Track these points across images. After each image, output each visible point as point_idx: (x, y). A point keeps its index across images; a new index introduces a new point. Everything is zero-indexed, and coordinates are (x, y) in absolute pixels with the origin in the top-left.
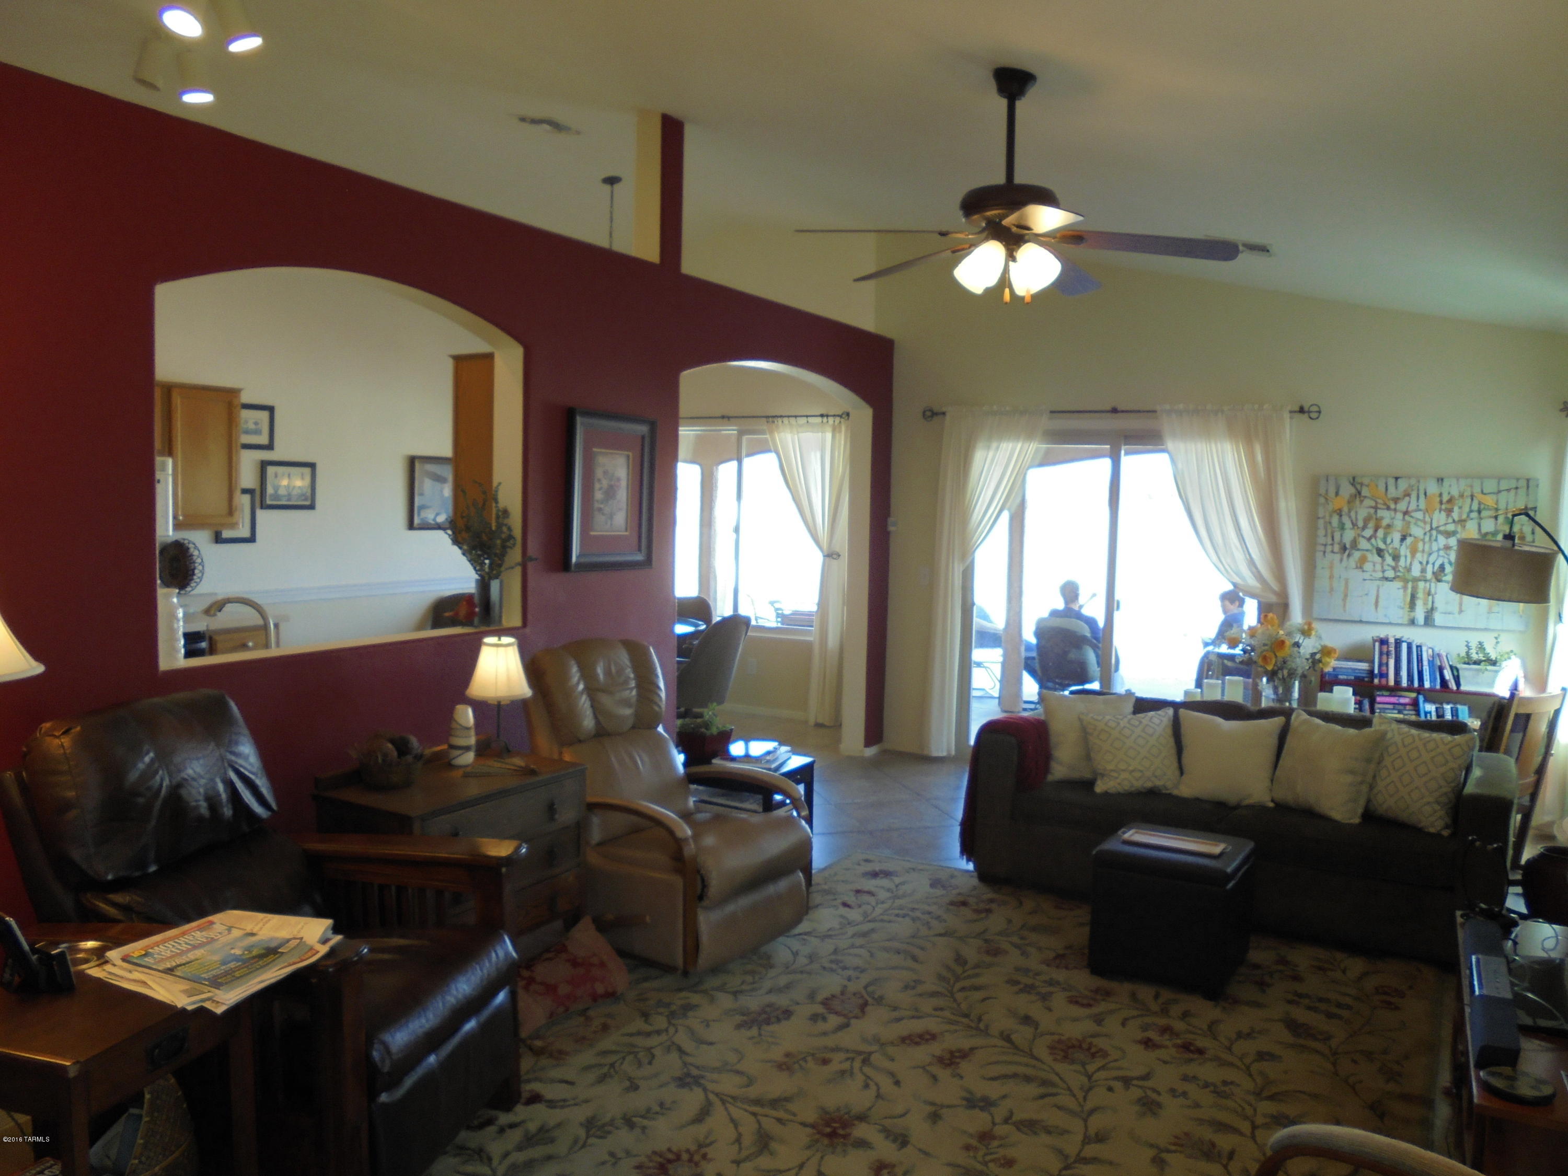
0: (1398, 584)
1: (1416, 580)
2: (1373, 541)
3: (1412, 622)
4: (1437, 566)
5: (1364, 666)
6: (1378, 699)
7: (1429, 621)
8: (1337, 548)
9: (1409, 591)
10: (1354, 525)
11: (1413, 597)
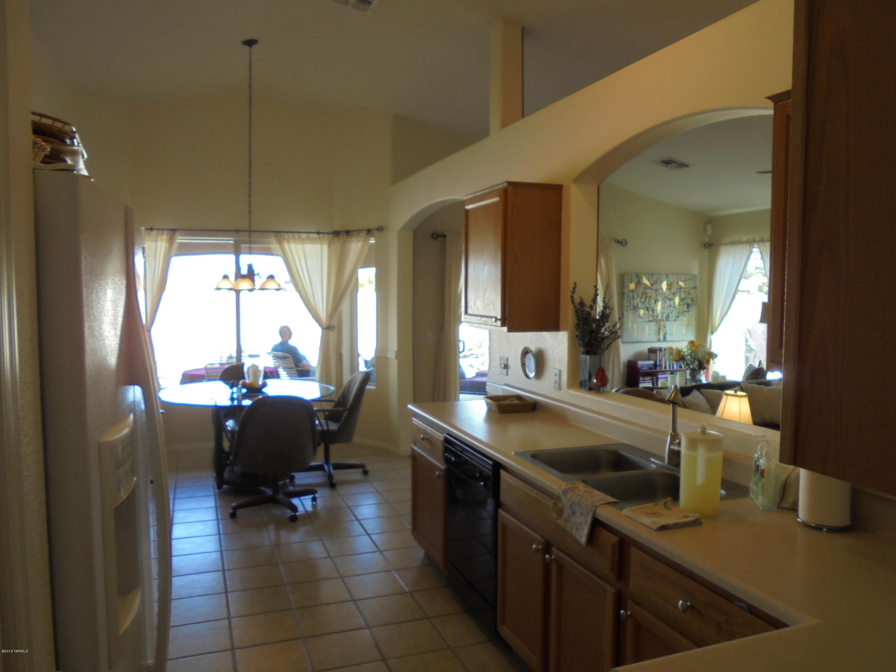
0: (654, 323)
1: (660, 321)
2: (645, 304)
3: (659, 340)
4: (667, 314)
5: (652, 362)
6: (660, 376)
7: (665, 340)
8: (632, 308)
9: (658, 326)
10: (638, 296)
11: (659, 329)
